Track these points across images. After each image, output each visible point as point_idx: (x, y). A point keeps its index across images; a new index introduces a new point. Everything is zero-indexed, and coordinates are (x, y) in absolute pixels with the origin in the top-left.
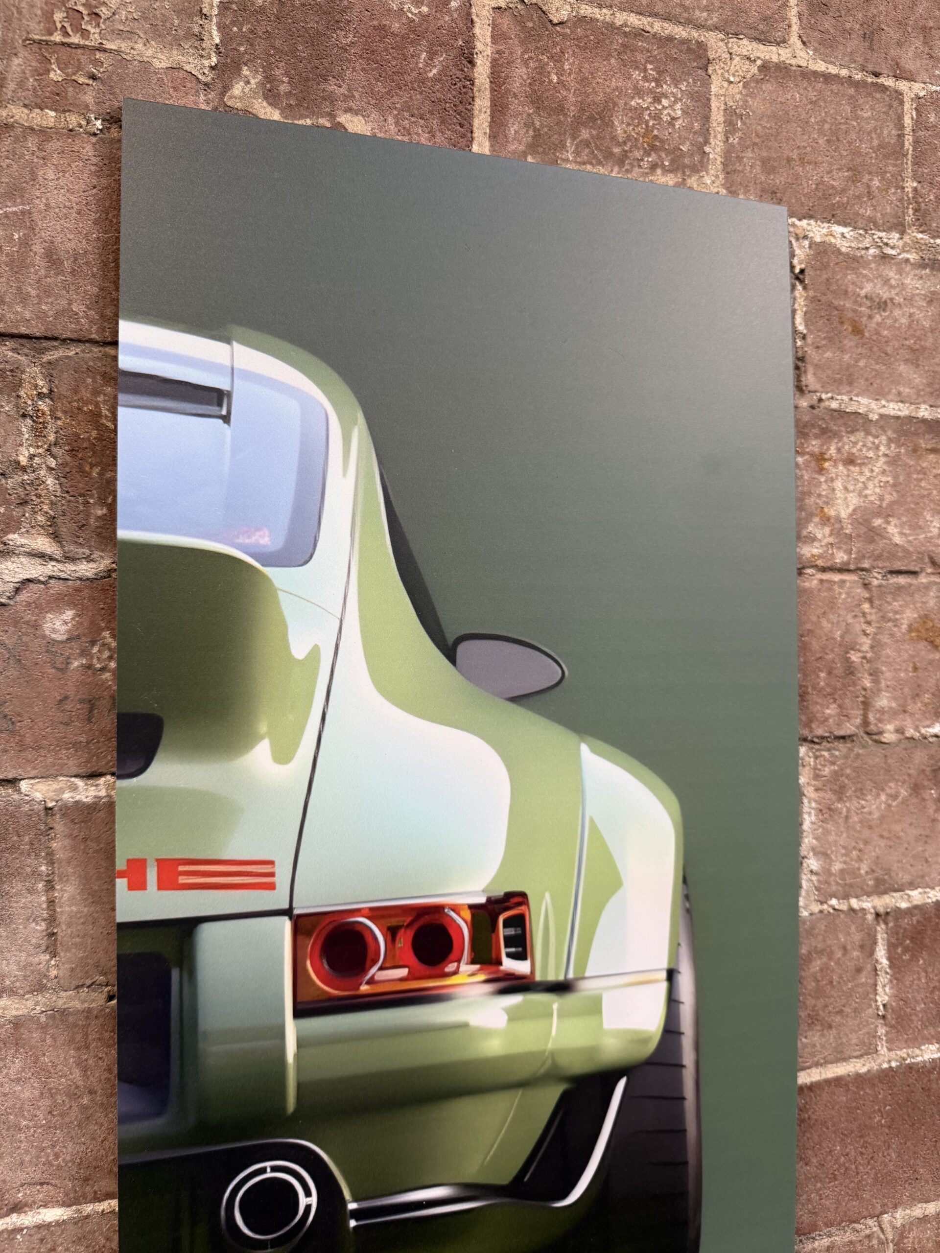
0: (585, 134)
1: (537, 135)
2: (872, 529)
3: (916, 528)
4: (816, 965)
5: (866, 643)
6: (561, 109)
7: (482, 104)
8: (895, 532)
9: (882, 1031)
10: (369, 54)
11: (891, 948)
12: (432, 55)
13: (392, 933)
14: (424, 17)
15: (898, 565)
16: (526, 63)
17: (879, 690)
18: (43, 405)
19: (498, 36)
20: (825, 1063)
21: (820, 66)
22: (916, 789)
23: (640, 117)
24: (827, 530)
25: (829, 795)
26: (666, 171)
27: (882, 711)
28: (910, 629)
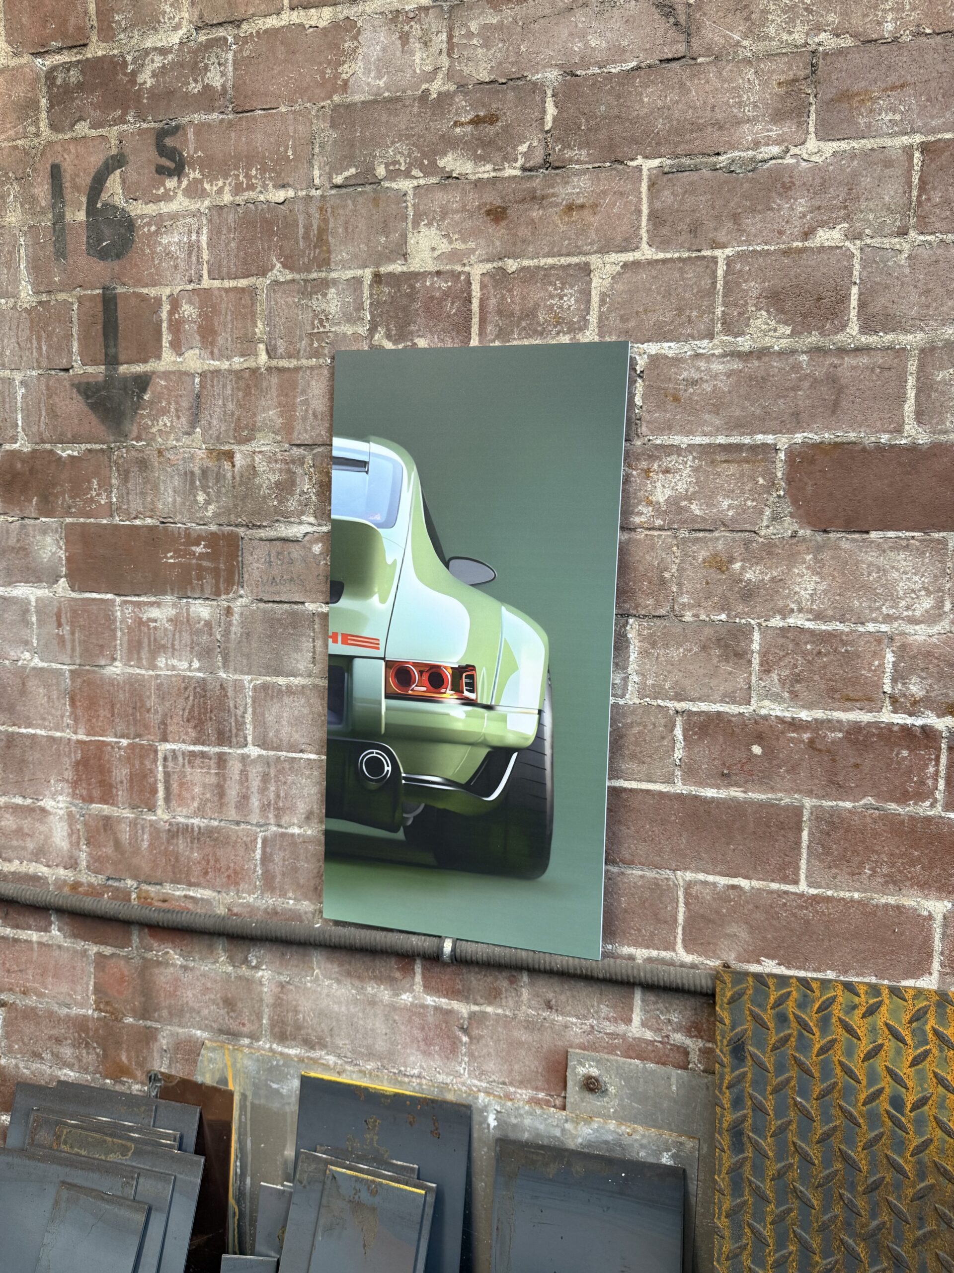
0: (524, 324)
1: (501, 329)
2: (681, 507)
3: (710, 505)
4: (635, 730)
5: (674, 568)
6: (512, 314)
7: (475, 320)
8: (695, 508)
9: (678, 773)
10: (427, 310)
11: (685, 731)
12: (453, 303)
13: (421, 673)
14: (449, 287)
15: (697, 526)
16: (495, 296)
17: (682, 593)
18: (312, 470)
19: (483, 286)
20: (640, 780)
21: (661, 256)
22: (704, 648)
23: (552, 309)
24: (650, 509)
25: (646, 645)
26: (565, 333)
27: (684, 604)
28: (704, 561)
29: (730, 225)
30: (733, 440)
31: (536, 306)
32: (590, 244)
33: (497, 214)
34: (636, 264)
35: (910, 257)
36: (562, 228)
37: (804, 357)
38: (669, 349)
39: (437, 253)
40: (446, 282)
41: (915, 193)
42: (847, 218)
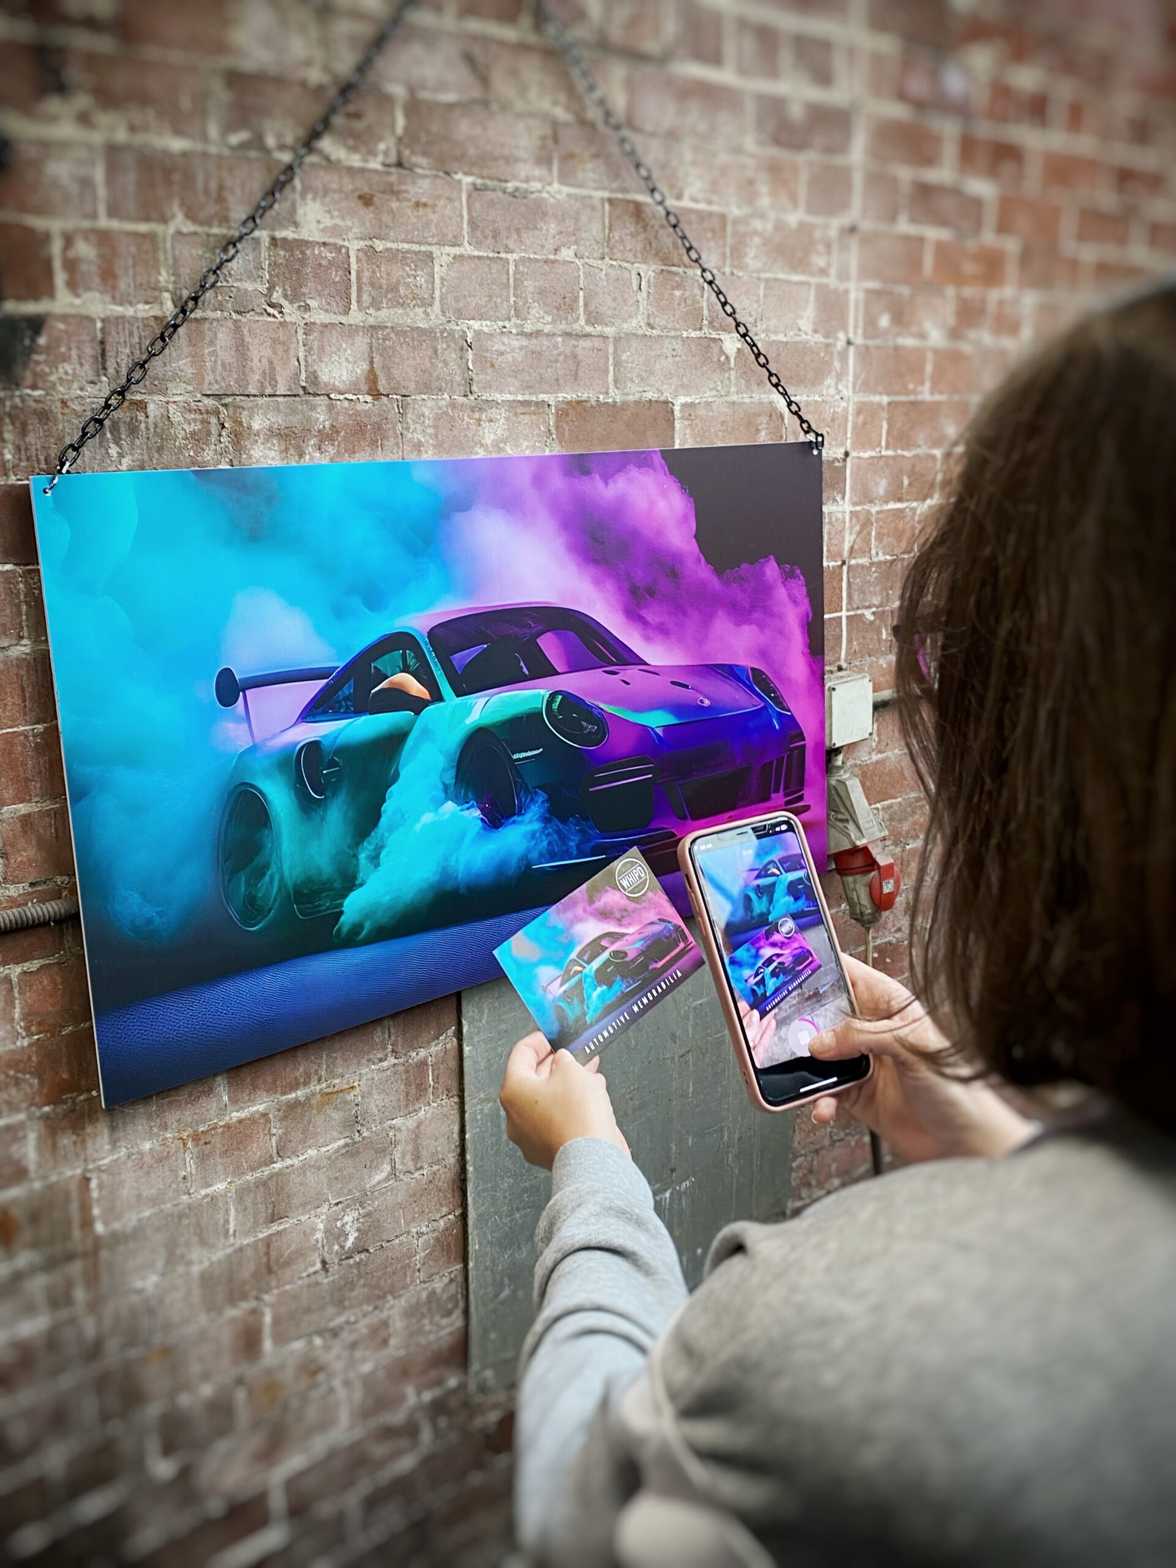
29: (515, 236)
30: (527, 397)
31: (398, 282)
32: (433, 236)
33: (366, 200)
34: (462, 256)
35: (606, 275)
36: (414, 220)
37: (560, 339)
38: (485, 326)
39: (321, 226)
40: (331, 252)
41: (607, 231)
42: (576, 243)
